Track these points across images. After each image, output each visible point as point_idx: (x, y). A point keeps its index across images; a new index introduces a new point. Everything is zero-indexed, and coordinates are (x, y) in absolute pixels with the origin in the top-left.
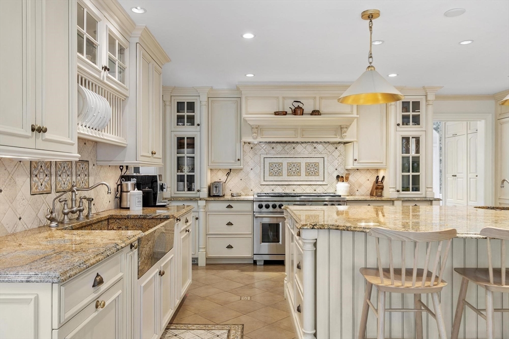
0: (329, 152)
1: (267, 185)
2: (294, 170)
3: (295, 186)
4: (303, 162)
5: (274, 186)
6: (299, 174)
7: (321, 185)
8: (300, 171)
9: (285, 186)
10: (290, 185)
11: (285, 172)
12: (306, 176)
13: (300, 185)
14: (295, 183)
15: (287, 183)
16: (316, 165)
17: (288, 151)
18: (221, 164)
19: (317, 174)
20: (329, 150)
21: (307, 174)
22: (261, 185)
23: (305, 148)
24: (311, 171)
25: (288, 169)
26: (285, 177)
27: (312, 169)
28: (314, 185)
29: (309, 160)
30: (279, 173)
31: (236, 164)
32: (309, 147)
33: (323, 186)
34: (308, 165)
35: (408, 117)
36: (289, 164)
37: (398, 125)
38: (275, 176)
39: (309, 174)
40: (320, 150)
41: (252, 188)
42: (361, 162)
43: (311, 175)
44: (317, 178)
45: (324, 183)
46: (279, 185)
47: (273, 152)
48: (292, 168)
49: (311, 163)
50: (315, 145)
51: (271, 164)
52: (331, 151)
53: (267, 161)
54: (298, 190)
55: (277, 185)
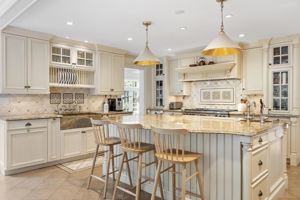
0: (237, 84)
1: (202, 104)
2: (216, 96)
3: (216, 105)
4: (221, 91)
5: (205, 105)
6: (219, 98)
7: (232, 105)
8: (220, 96)
9: (212, 105)
10: (214, 104)
11: (211, 97)
12: (223, 99)
13: (219, 104)
14: (217, 103)
15: (212, 103)
16: (229, 93)
17: (213, 85)
18: (175, 93)
19: (230, 98)
20: (236, 83)
21: (223, 98)
22: (199, 104)
23: (222, 83)
24: (226, 96)
25: (213, 96)
26: (211, 100)
27: (226, 95)
28: (227, 105)
29: (224, 90)
30: (208, 98)
31: (181, 93)
32: (225, 82)
33: (233, 105)
34: (224, 93)
35: (278, 58)
36: (214, 93)
37: (270, 64)
38: (206, 99)
39: (225, 98)
40: (231, 84)
41: (195, 106)
42: (247, 90)
43: (226, 99)
44: (229, 101)
45: (233, 104)
46: (208, 104)
47: (205, 86)
48: (215, 94)
49: (226, 92)
50: (228, 81)
51: (204, 93)
52: (238, 84)
53: (202, 91)
54: (219, 108)
55: (207, 104)
